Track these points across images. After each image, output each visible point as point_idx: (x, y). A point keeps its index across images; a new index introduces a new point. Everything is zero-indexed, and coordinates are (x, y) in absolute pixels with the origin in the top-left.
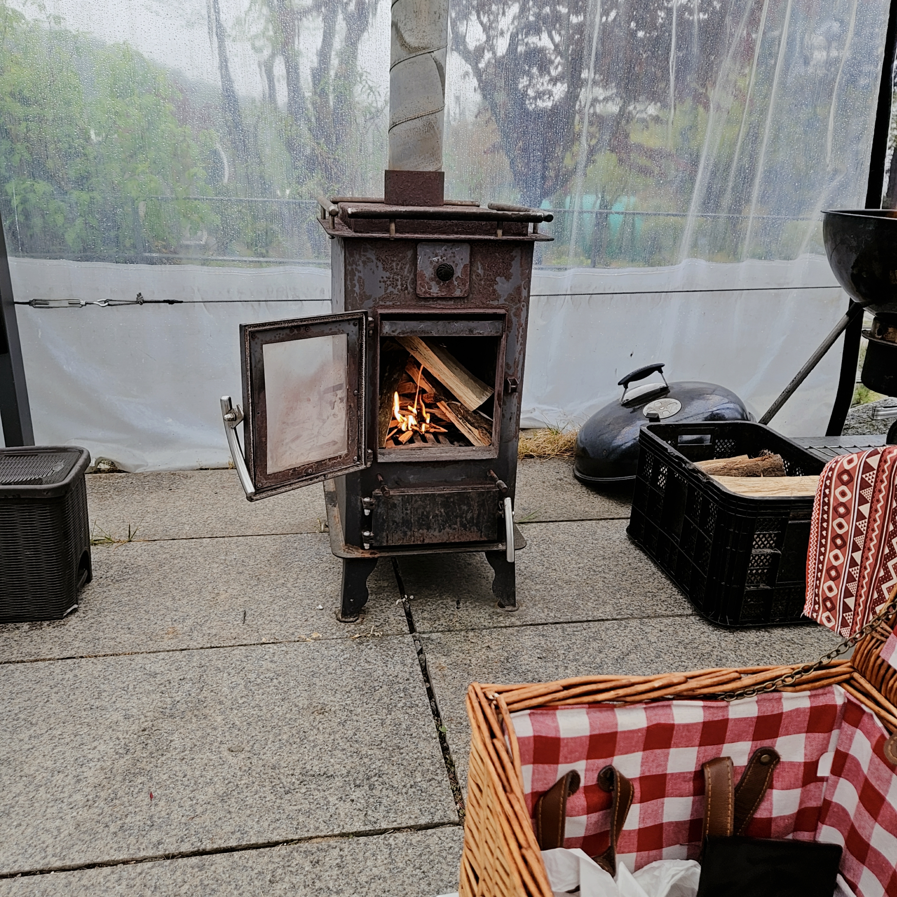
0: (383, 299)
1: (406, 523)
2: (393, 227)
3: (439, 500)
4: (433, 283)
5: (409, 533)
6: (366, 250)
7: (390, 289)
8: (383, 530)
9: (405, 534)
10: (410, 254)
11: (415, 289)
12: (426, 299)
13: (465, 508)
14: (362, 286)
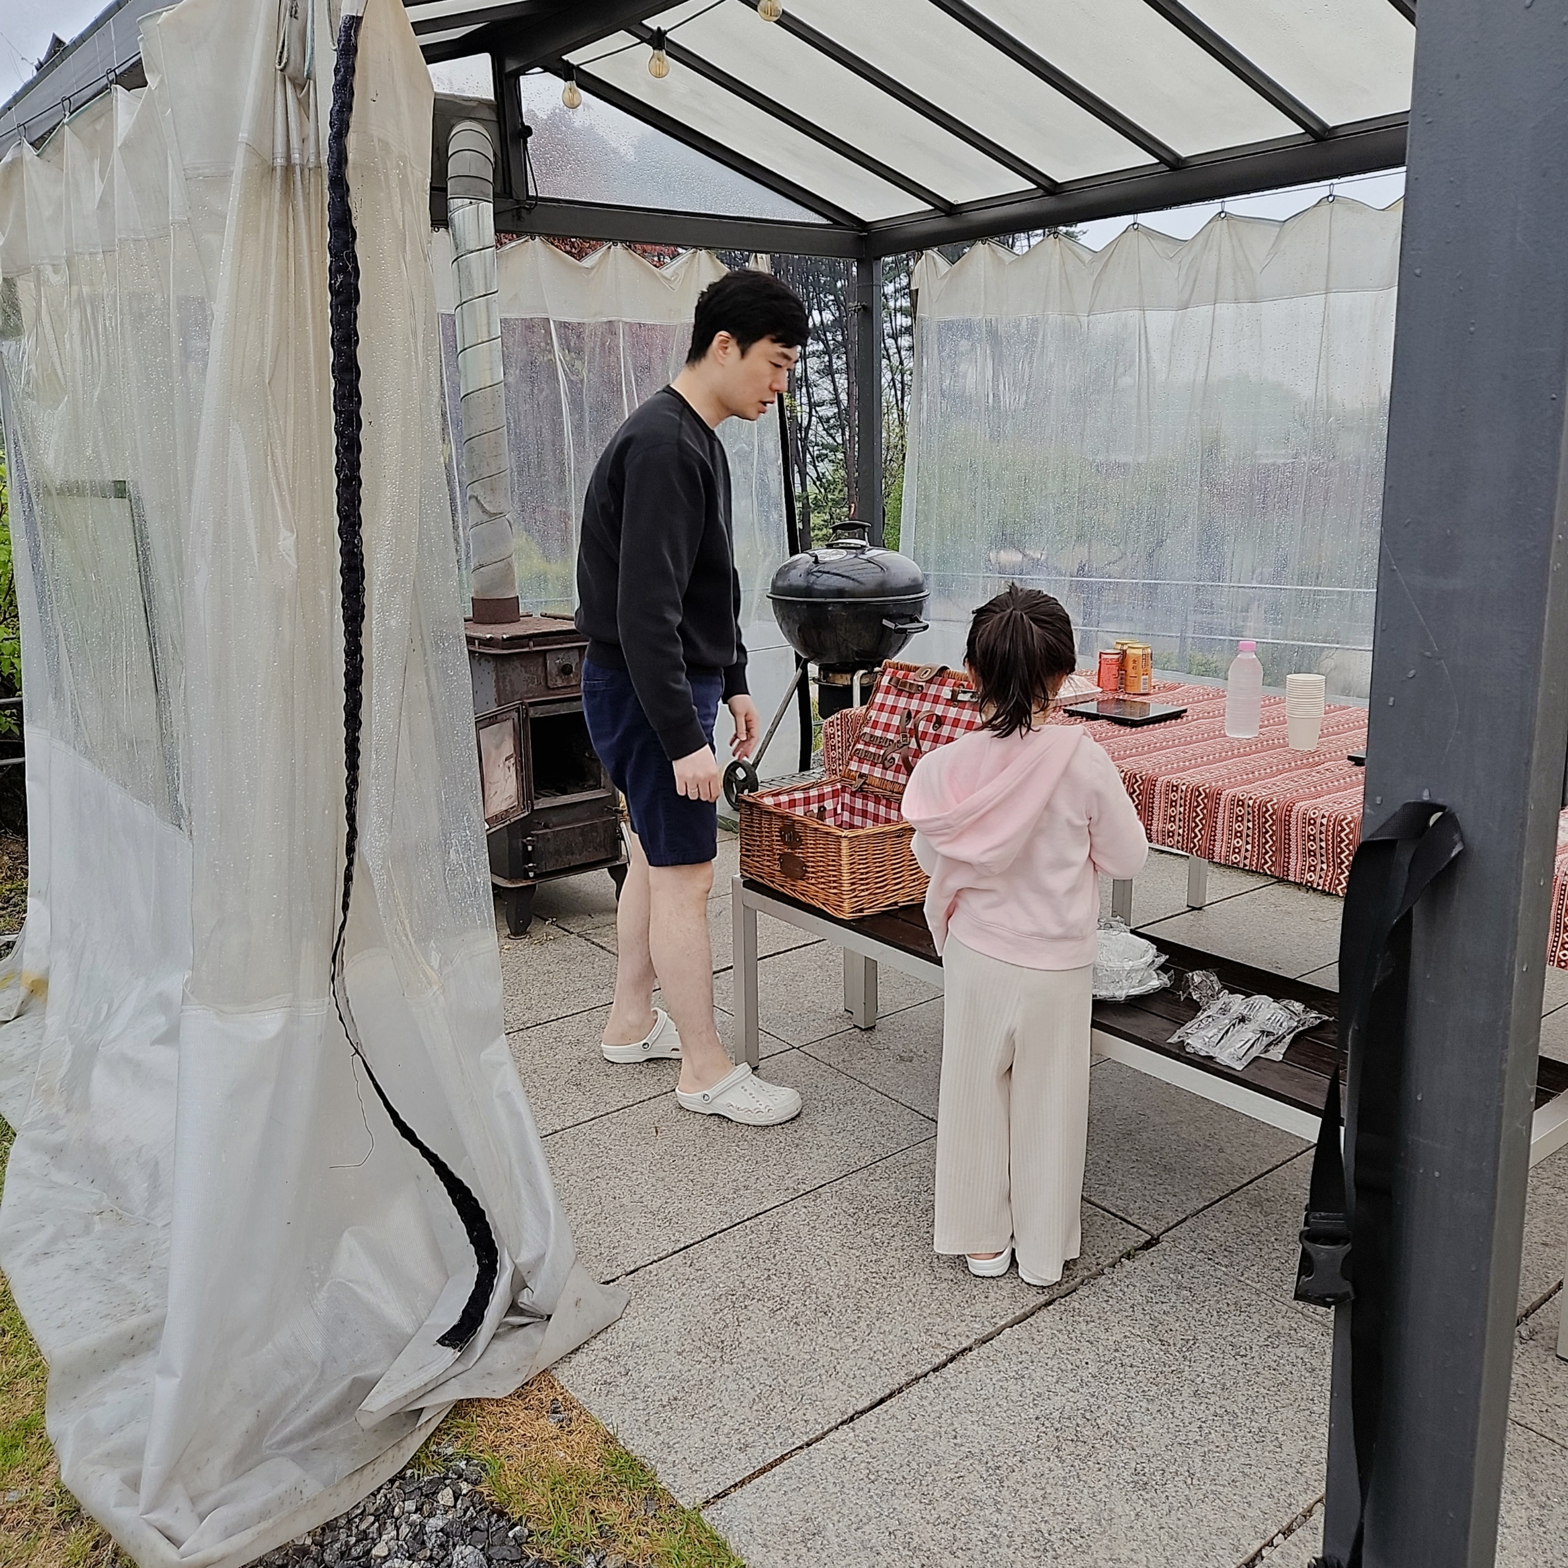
0: (527, 692)
1: (558, 852)
2: (531, 643)
3: (578, 831)
4: (558, 678)
5: (560, 860)
6: (513, 661)
7: (530, 685)
8: (542, 860)
9: (557, 860)
10: (541, 660)
11: (546, 682)
12: (554, 689)
13: (595, 834)
14: (512, 685)
